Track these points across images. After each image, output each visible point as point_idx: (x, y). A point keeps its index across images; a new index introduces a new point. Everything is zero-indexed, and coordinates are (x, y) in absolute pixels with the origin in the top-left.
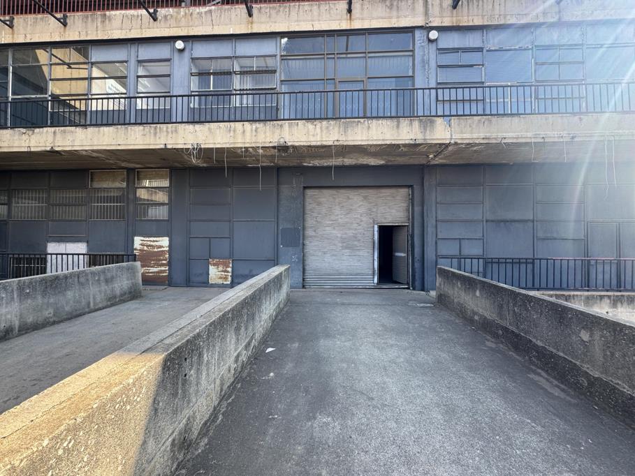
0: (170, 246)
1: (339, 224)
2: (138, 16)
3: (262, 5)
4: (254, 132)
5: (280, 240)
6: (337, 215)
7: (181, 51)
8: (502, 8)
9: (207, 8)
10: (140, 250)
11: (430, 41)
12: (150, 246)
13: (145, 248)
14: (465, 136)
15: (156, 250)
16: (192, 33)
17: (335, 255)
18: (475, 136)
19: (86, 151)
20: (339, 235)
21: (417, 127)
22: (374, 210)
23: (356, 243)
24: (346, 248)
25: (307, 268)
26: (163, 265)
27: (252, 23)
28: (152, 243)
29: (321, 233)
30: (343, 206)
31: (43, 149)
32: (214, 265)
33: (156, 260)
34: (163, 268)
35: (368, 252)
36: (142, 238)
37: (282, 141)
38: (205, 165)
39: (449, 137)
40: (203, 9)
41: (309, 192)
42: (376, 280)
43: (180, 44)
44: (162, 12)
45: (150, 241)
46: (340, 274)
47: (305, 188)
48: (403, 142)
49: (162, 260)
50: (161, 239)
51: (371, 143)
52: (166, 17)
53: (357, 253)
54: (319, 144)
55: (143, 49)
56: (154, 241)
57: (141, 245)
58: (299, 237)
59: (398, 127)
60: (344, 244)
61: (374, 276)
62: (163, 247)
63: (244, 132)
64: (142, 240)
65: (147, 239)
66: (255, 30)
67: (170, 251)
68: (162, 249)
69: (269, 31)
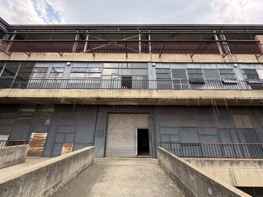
0: (47, 137)
1: (121, 128)
2: (56, 55)
3: (99, 54)
4: (88, 92)
5: (96, 135)
6: (121, 124)
7: (69, 65)
8: (175, 58)
9: (80, 54)
10: (33, 139)
11: (153, 66)
12: (38, 137)
13: (36, 138)
14: (163, 96)
15: (40, 139)
16: (73, 60)
17: (119, 142)
18: (167, 96)
19: (21, 97)
20: (121, 133)
21: (147, 92)
22: (136, 122)
23: (128, 136)
24: (124, 138)
25: (107, 148)
26: (41, 146)
27: (94, 58)
28: (39, 136)
29: (113, 132)
30: (123, 121)
31: (3, 96)
32: (65, 146)
33: (39, 144)
34: (41, 148)
35: (133, 140)
36: (35, 133)
37: (98, 96)
38: (69, 103)
39: (158, 96)
40: (79, 54)
41: (110, 115)
42: (136, 153)
43: (69, 63)
44: (64, 54)
45: (39, 135)
46: (121, 150)
47: (108, 113)
48: (142, 98)
49: (42, 144)
50: (44, 134)
51: (130, 97)
52: (65, 55)
53: (128, 141)
54: (111, 97)
55: (55, 64)
56: (40, 135)
57: (34, 136)
58: (104, 133)
59: (140, 92)
60: (123, 137)
61: (135, 151)
62: (44, 137)
63: (84, 92)
64: (35, 134)
65: (38, 134)
66: (95, 60)
67: (46, 140)
68: (43, 138)
69: (100, 61)
